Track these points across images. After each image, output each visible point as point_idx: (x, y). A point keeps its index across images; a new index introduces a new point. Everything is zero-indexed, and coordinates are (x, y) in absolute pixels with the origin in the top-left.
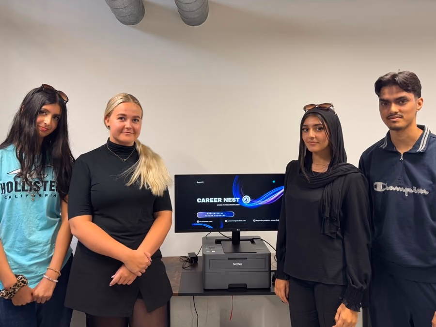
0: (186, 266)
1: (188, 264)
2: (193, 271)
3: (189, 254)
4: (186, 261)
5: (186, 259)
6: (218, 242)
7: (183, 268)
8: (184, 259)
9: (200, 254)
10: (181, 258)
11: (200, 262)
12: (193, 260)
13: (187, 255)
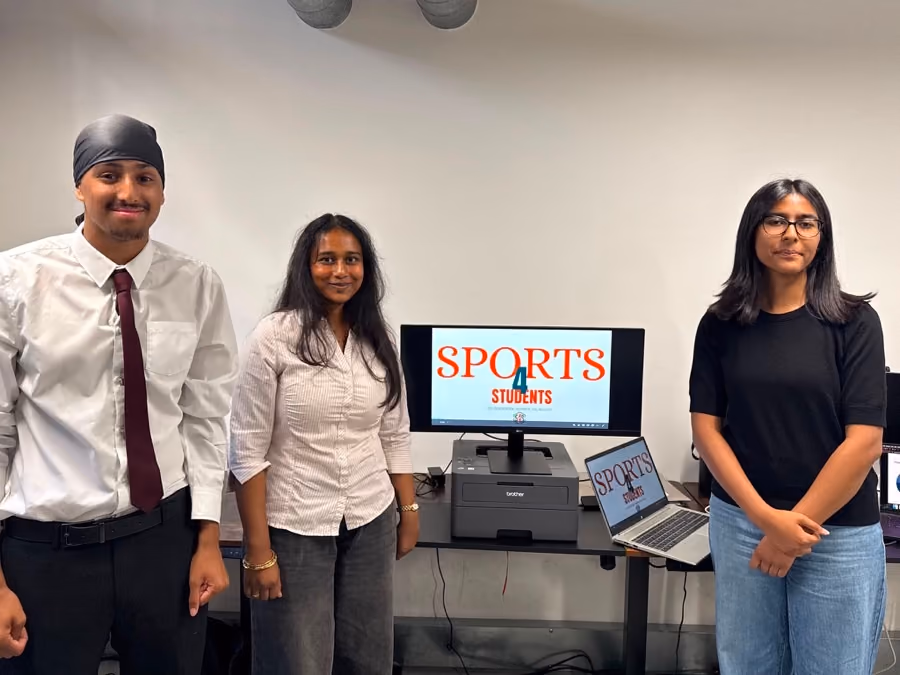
0: (422, 492)
1: (427, 488)
2: (436, 501)
3: (429, 469)
4: (424, 482)
5: (424, 478)
6: (482, 450)
7: (418, 495)
8: (419, 478)
9: (449, 471)
10: (415, 476)
11: (448, 485)
12: (436, 480)
13: (426, 471)
